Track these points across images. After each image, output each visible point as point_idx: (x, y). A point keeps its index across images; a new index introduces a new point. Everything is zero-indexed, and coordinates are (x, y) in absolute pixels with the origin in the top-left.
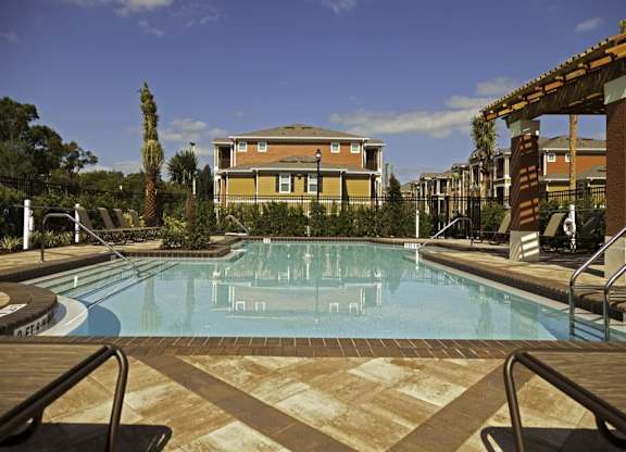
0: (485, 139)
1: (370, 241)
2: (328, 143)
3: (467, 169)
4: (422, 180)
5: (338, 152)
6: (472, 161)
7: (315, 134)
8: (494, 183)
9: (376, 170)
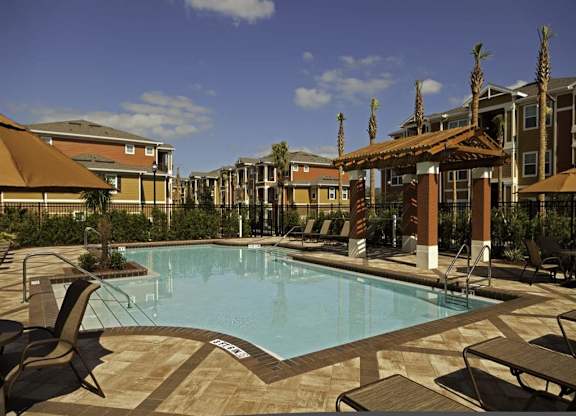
0: (282, 160)
1: (214, 243)
2: (123, 144)
3: (233, 172)
4: (192, 178)
5: (133, 153)
6: (238, 166)
7: (107, 134)
8: (256, 185)
9: (166, 171)
